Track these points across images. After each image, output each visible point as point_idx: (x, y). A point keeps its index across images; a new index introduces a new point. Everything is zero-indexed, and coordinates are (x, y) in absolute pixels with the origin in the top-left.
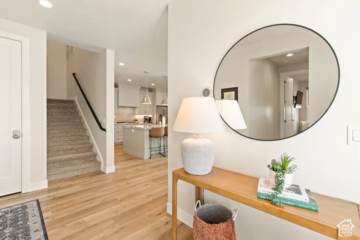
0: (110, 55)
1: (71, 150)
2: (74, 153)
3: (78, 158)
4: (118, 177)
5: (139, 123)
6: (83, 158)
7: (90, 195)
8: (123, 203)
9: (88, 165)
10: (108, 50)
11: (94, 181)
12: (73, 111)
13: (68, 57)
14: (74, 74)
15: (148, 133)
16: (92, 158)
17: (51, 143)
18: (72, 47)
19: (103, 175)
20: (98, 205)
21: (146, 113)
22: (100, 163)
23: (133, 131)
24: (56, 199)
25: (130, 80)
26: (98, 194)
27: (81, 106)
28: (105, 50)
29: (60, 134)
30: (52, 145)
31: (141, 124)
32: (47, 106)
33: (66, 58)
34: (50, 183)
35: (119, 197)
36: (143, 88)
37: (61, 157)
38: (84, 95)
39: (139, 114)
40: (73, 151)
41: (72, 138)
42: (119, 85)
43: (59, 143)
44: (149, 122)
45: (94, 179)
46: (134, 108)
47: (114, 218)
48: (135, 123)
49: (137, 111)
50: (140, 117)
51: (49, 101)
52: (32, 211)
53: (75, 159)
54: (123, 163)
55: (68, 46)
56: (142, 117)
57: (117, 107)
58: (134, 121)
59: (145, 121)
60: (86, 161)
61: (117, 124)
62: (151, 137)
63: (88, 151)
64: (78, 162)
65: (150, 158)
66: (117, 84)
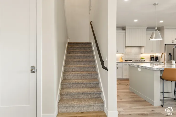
1: (82, 84)
2: (83, 88)
3: (86, 94)
5: (146, 61)
14: (91, 22)
15: (158, 75)
16: (97, 95)
17: (70, 76)
21: (152, 51)
23: (139, 70)
25: (136, 21)
27: (94, 46)
29: (77, 69)
30: (69, 78)
31: (147, 63)
36: (149, 28)
39: (145, 53)
40: (83, 85)
41: (84, 73)
43: (75, 76)
44: (156, 61)
46: (140, 47)
48: (141, 61)
49: (143, 49)
50: (146, 56)
53: (82, 94)
56: (149, 55)
57: (125, 47)
58: (140, 59)
59: (151, 59)
60: (92, 97)
61: (124, 61)
62: (163, 79)
63: (95, 87)
64: (85, 97)
65: (162, 106)
66: (125, 27)
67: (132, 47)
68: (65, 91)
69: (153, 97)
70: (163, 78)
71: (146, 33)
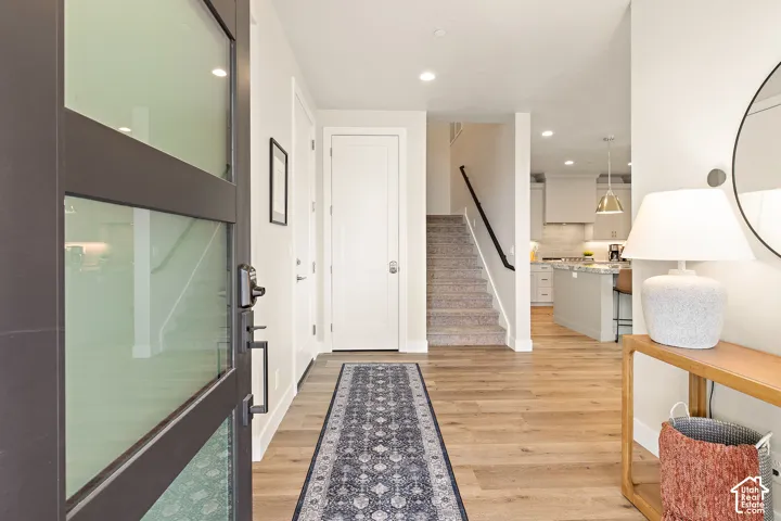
0: (523, 121)
1: (458, 301)
2: (463, 307)
3: (469, 317)
4: (537, 361)
5: (597, 260)
6: (477, 317)
7: (486, 375)
8: (541, 400)
9: (483, 330)
10: (517, 114)
11: (493, 357)
12: (460, 235)
13: (452, 137)
14: (462, 168)
15: (610, 282)
16: (490, 320)
18: (459, 125)
19: (508, 353)
20: (498, 391)
22: (505, 331)
23: (575, 275)
24: (438, 368)
25: (569, 163)
26: (499, 377)
27: (472, 224)
28: (512, 117)
31: (599, 263)
32: (427, 228)
33: (449, 141)
34: (430, 347)
35: (535, 390)
37: (444, 311)
38: (478, 205)
39: (595, 239)
40: (461, 303)
42: (546, 176)
45: (494, 356)
46: (583, 224)
47: (523, 415)
48: (584, 259)
49: (590, 231)
50: (599, 247)
51: (429, 219)
52: (413, 374)
53: (463, 317)
54: (551, 341)
55: (452, 125)
56: (604, 246)
57: (541, 223)
58: (582, 256)
59: (612, 256)
60: (481, 323)
61: (541, 261)
62: (619, 291)
63: (484, 307)
64: (468, 322)
65: (617, 341)
66: (542, 174)
67: (561, 224)
68: (431, 311)
69: (598, 327)
70: (619, 288)
71: (598, 189)
